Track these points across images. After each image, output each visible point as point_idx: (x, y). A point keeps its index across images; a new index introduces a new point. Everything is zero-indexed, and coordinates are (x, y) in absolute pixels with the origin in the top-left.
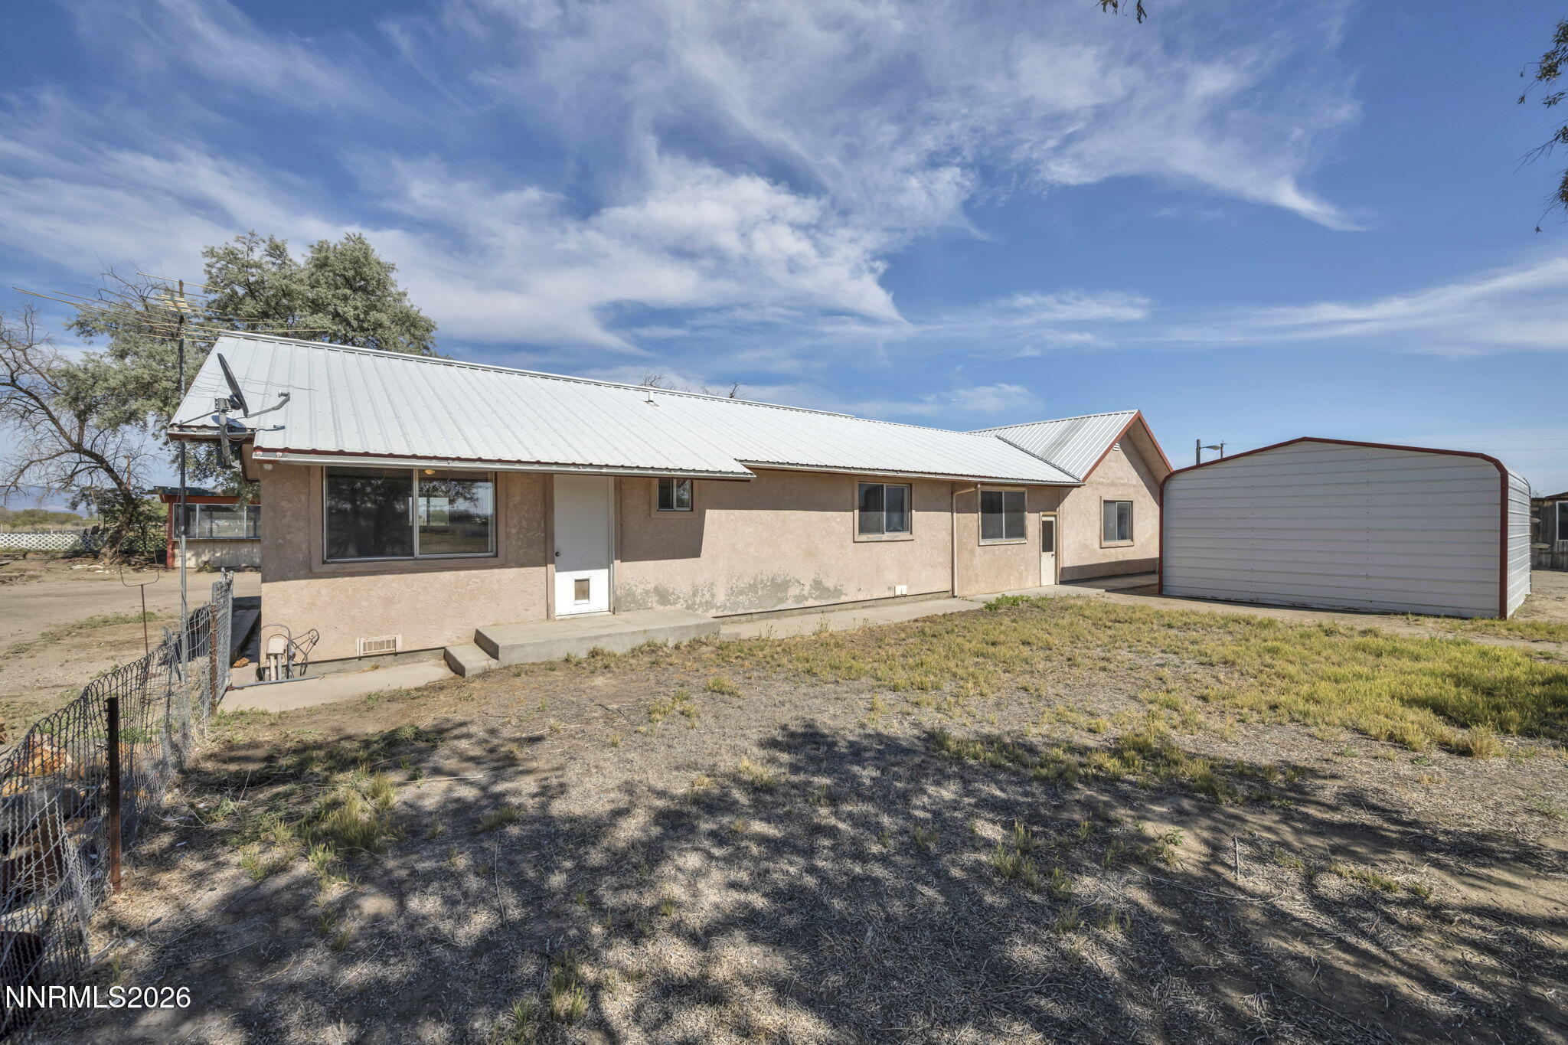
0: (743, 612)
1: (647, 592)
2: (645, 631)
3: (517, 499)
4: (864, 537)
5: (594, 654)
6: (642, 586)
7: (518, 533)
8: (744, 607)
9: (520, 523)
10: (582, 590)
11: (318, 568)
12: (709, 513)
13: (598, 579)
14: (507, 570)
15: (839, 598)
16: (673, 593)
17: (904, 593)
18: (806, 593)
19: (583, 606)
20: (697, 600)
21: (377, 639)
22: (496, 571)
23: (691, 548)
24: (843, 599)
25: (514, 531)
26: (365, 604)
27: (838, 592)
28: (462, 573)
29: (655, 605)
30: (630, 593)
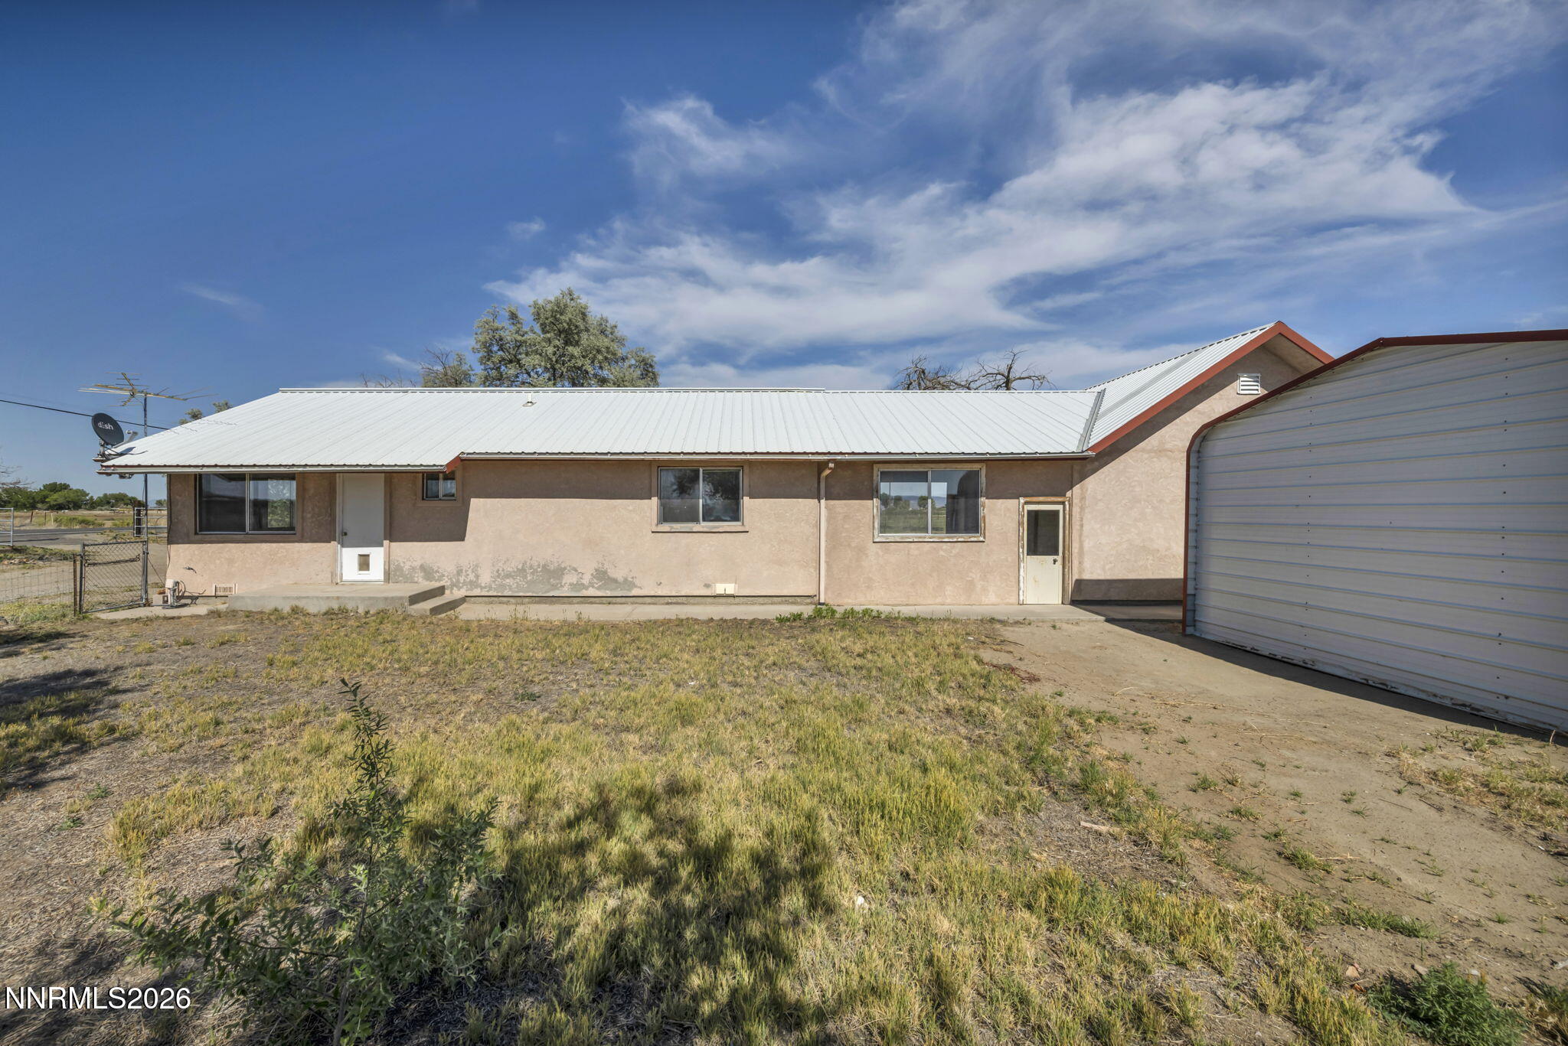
0: (510, 594)
1: (413, 568)
2: (338, 598)
3: (312, 491)
4: (666, 527)
5: (294, 610)
6: (409, 563)
7: (312, 517)
8: (510, 589)
9: (313, 509)
10: (364, 563)
11: (194, 537)
12: (473, 500)
13: (377, 555)
14: (304, 544)
15: (630, 590)
16: (437, 572)
17: (729, 592)
18: (586, 581)
19: (364, 576)
20: (462, 579)
21: (224, 585)
22: (296, 544)
23: (456, 532)
24: (634, 592)
25: (309, 516)
26: (218, 562)
27: (629, 583)
28: (274, 545)
29: (420, 580)
30: (399, 568)
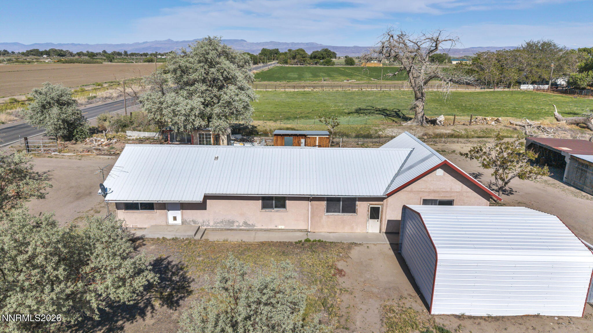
1: (190, 221)
4: (264, 210)
5: (163, 238)
8: (219, 227)
10: (175, 219)
13: (179, 217)
16: (197, 221)
17: (282, 228)
18: (241, 225)
19: (175, 222)
20: (205, 224)
21: (134, 225)
24: (255, 228)
25: (158, 206)
26: (132, 218)
27: (253, 225)
28: (148, 214)
30: (186, 221)
